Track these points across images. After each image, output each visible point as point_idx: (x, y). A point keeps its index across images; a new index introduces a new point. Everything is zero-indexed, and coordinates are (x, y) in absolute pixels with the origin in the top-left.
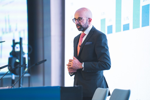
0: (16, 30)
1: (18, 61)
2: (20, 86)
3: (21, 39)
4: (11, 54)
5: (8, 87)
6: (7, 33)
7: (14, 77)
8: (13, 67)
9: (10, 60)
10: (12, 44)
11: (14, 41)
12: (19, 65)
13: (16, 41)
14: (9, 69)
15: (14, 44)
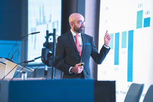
0: (50, 21)
1: (51, 52)
2: (52, 77)
3: (54, 30)
4: (44, 45)
5: (41, 78)
6: (41, 24)
7: (47, 68)
8: (46, 59)
9: (43, 51)
10: (45, 35)
11: (47, 32)
12: (52, 57)
13: (49, 32)
14: (42, 60)
15: (48, 35)
